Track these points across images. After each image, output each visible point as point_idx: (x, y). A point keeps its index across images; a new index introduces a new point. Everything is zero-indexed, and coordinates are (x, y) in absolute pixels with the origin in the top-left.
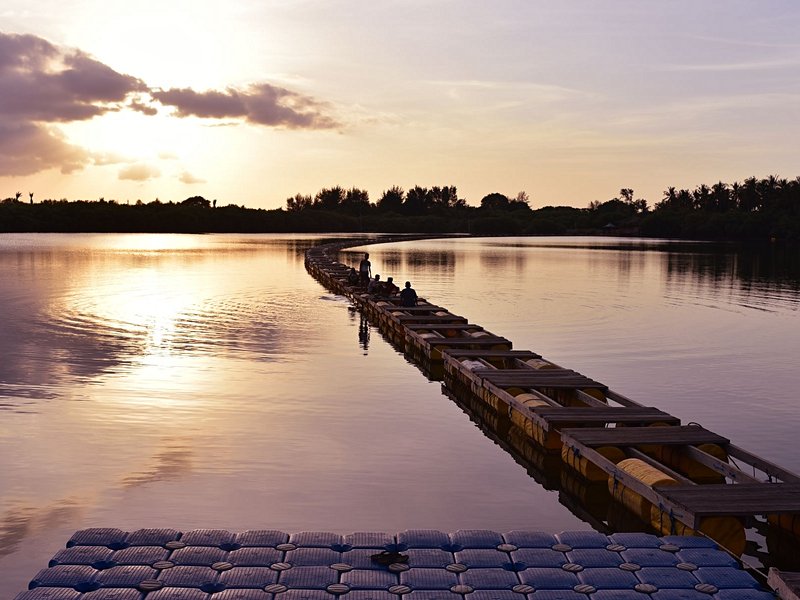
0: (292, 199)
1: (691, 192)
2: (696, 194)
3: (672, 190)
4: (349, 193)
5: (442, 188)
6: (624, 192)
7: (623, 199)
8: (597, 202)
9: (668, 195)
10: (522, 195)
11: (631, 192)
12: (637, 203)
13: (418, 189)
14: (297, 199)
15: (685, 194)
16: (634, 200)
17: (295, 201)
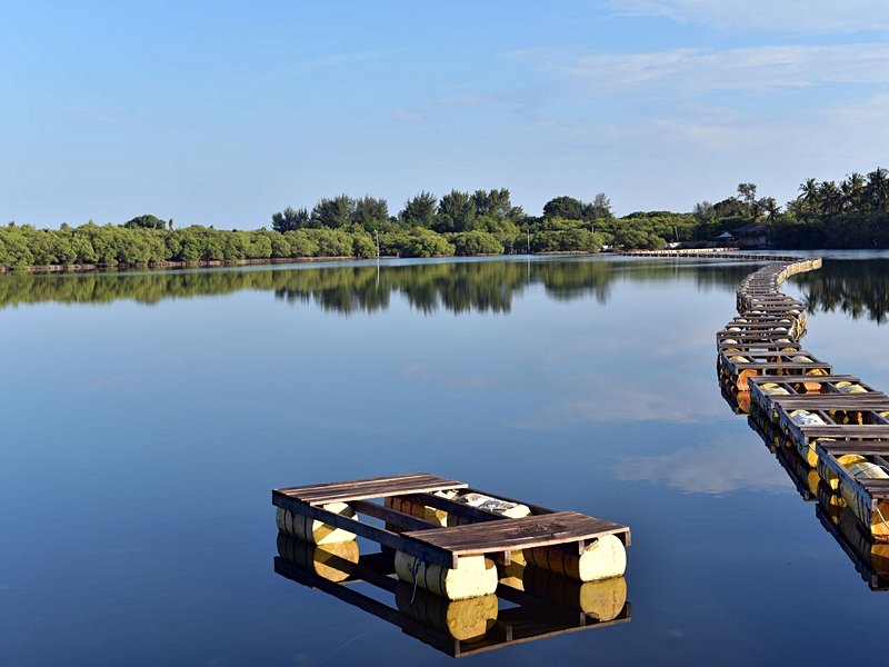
0: (280, 215)
1: (838, 185)
2: (844, 187)
3: (810, 184)
4: (360, 204)
5: (488, 193)
6: (742, 188)
7: (743, 199)
8: (706, 204)
9: (806, 190)
10: (601, 198)
11: (753, 187)
12: (761, 203)
13: (455, 196)
14: (286, 215)
15: (828, 188)
16: (757, 199)
17: (284, 217)
